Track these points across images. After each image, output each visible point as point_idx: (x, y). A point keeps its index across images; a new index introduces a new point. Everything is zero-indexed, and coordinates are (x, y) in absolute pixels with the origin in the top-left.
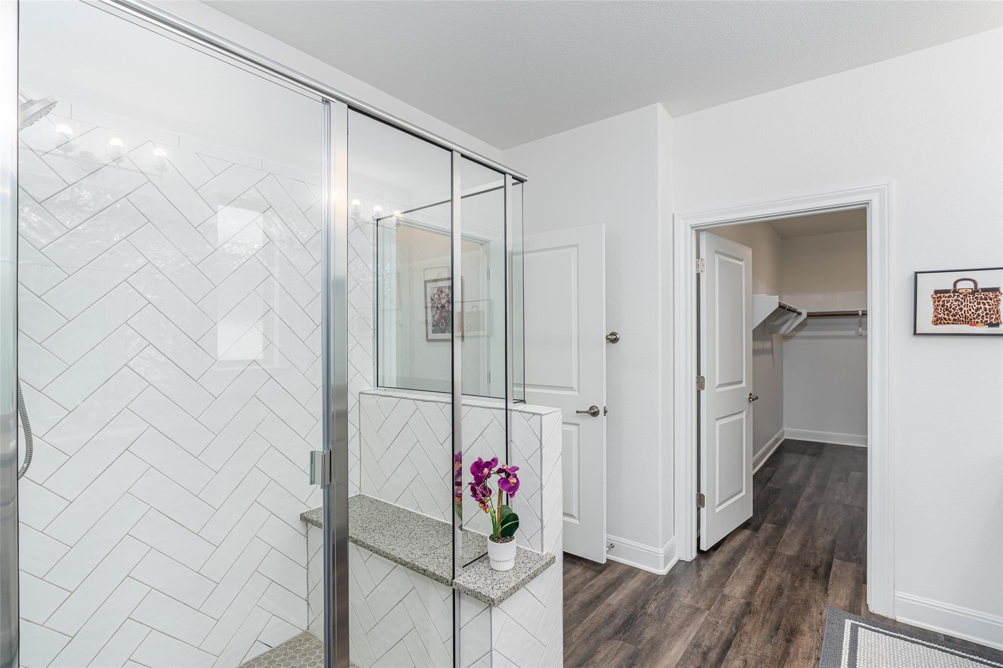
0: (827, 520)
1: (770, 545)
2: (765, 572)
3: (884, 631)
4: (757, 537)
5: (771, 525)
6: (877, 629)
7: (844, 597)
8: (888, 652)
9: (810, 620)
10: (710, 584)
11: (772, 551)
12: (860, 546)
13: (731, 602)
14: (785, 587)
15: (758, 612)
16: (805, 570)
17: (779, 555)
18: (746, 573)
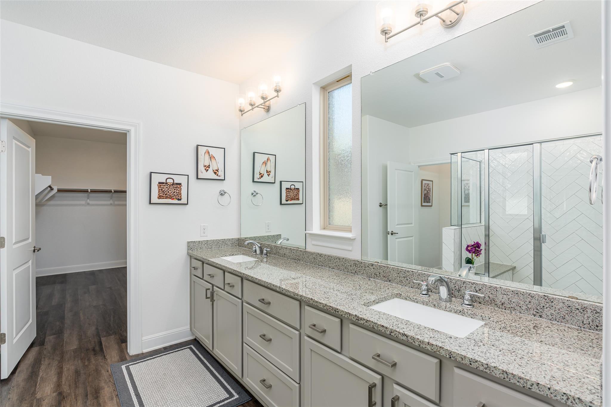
0: (88, 318)
1: (57, 349)
2: (62, 368)
3: (141, 361)
4: (46, 348)
5: (52, 337)
6: (137, 362)
7: (116, 355)
8: (146, 369)
9: (103, 378)
10: (22, 399)
11: (60, 352)
12: (112, 325)
13: (46, 401)
14: (80, 369)
15: (69, 394)
16: (88, 353)
17: (67, 352)
18: (48, 376)
